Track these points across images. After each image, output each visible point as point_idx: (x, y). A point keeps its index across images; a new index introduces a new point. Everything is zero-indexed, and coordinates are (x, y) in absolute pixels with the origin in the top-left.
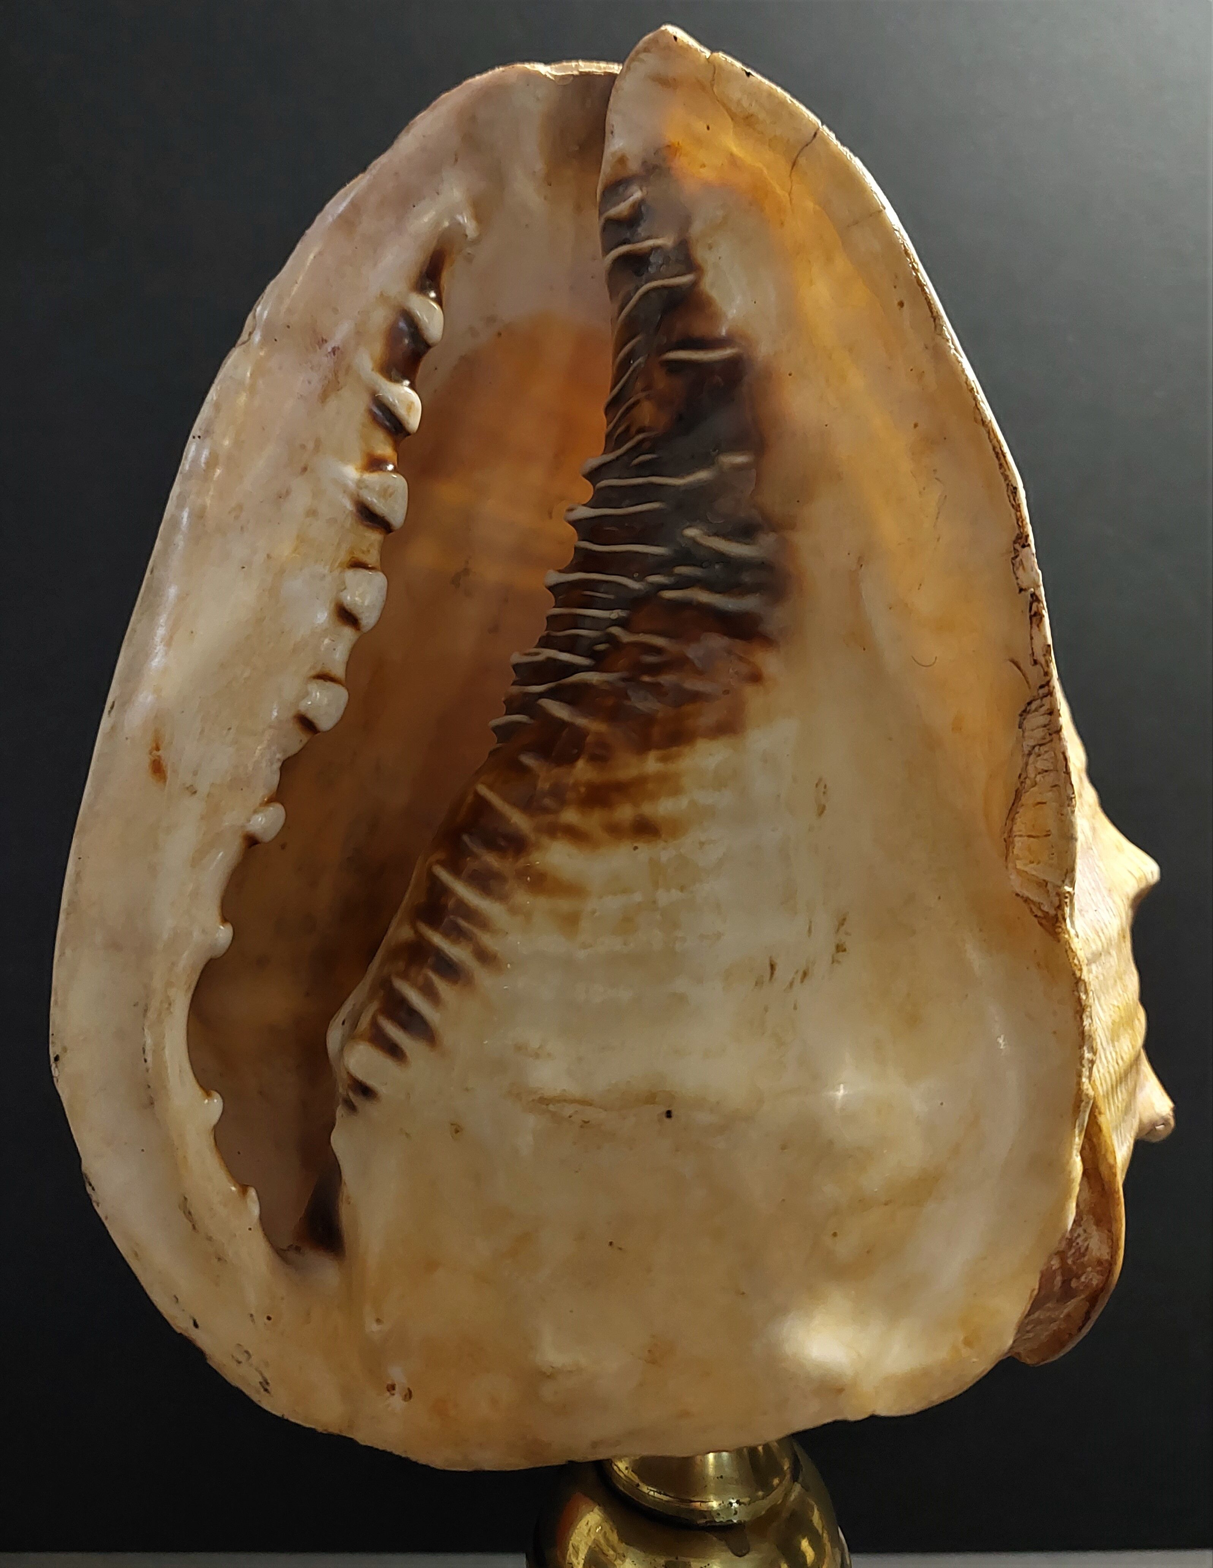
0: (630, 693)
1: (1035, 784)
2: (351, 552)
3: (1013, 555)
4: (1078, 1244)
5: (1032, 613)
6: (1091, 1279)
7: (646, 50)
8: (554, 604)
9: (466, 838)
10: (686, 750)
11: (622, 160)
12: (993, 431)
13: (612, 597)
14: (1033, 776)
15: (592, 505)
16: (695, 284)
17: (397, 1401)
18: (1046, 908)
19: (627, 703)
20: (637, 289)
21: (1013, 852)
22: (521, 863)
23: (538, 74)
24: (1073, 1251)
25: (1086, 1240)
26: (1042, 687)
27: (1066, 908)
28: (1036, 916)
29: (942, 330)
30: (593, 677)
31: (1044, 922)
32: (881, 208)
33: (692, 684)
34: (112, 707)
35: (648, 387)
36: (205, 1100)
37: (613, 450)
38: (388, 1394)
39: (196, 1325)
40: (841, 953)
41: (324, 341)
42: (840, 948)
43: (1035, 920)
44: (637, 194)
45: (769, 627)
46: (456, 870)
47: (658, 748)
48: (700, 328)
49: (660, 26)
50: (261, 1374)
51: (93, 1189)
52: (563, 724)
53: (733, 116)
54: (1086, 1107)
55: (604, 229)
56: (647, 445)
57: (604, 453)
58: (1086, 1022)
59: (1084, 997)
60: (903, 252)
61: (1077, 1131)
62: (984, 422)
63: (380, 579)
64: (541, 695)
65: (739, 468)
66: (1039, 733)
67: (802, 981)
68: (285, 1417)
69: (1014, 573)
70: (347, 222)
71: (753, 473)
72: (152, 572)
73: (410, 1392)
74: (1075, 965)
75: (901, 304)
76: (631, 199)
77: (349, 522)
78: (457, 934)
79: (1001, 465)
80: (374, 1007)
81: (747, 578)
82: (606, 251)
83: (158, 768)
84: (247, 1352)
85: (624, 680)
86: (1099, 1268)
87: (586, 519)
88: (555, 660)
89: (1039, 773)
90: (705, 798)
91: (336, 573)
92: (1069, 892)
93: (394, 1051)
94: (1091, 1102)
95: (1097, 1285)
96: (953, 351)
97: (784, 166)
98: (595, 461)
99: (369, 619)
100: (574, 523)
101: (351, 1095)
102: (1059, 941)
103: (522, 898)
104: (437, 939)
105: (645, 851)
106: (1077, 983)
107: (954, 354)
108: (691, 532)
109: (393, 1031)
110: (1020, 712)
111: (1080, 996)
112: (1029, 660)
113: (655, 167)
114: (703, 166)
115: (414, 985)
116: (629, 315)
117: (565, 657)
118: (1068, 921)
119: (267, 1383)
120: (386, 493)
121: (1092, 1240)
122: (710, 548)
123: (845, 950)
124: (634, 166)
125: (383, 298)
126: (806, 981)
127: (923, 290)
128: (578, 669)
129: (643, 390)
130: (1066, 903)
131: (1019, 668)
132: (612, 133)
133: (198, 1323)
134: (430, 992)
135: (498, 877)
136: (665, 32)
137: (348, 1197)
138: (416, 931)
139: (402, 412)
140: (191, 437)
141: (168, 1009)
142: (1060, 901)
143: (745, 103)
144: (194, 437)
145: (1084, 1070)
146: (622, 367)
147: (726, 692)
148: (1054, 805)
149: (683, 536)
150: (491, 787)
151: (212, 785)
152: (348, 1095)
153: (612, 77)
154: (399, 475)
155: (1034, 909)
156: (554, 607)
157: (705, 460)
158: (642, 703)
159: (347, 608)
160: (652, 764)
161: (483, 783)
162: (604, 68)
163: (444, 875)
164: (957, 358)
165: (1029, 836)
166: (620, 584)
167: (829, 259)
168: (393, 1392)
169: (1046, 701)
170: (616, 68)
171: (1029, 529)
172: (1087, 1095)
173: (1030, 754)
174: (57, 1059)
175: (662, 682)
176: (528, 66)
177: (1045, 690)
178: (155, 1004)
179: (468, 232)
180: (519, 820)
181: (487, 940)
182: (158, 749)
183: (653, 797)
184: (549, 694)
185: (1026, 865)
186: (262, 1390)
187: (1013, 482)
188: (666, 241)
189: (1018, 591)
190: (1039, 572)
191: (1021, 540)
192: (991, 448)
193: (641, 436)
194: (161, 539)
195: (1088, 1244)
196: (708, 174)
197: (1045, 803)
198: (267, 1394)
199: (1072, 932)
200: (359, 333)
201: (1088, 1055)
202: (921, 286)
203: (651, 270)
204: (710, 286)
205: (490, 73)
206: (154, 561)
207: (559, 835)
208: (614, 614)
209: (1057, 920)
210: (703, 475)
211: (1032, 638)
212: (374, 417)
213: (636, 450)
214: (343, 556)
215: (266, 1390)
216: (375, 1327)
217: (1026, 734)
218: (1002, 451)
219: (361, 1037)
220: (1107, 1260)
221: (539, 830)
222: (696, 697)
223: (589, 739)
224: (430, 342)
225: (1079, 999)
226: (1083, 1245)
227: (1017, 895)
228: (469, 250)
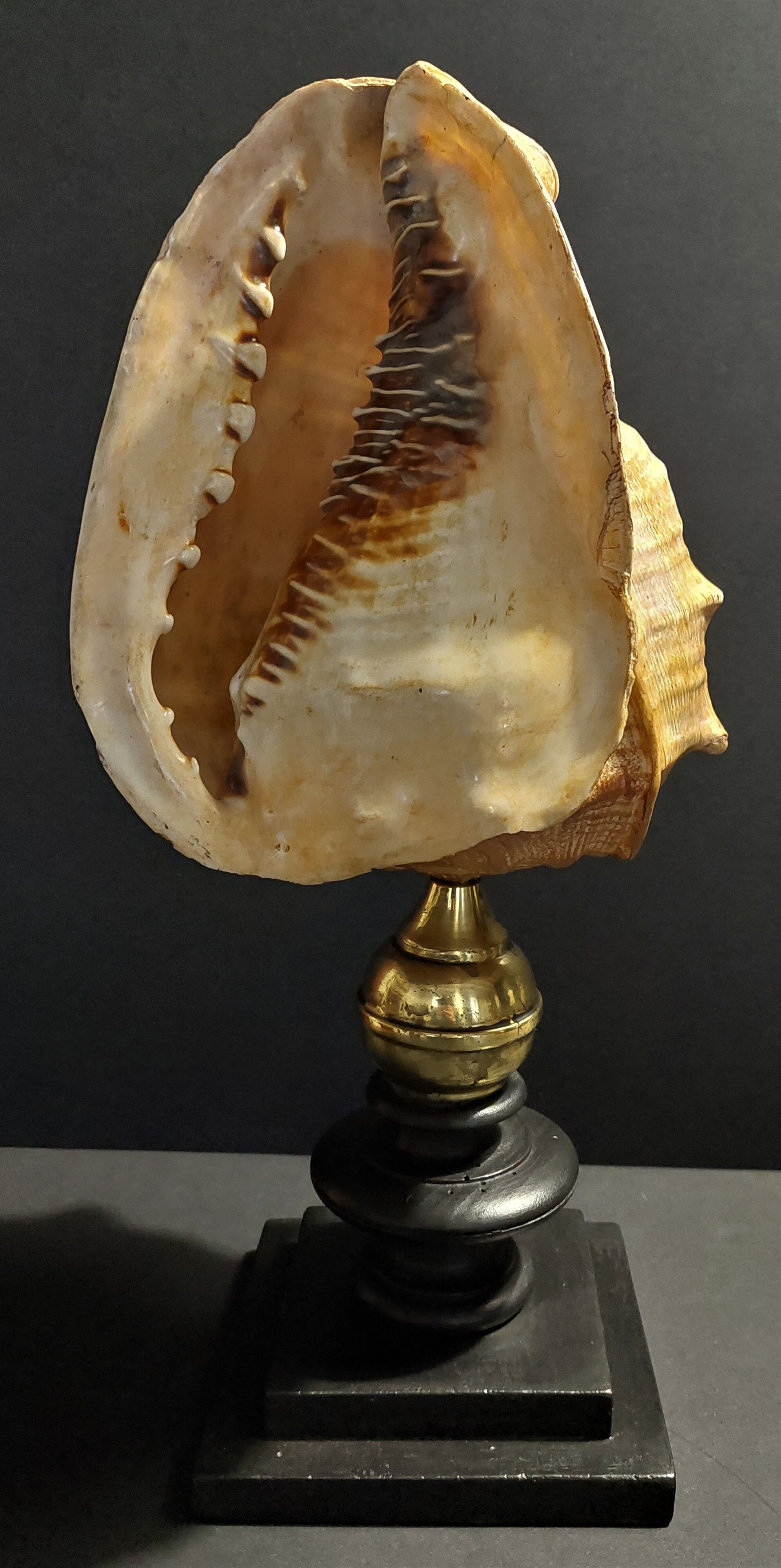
0: (402, 477)
1: (613, 520)
2: (233, 393)
3: (603, 393)
4: (634, 763)
5: (612, 425)
6: (643, 785)
7: (407, 77)
8: (358, 428)
9: (309, 564)
10: (432, 507)
11: (394, 145)
12: (594, 323)
13: (393, 422)
14: (612, 515)
15: (381, 365)
16: (438, 227)
17: (281, 853)
18: (615, 585)
19: (400, 482)
20: (405, 228)
21: (601, 557)
22: (341, 573)
23: (341, 85)
24: (631, 766)
25: (639, 762)
26: (616, 466)
27: (625, 585)
28: (611, 589)
29: (570, 263)
30: (381, 469)
31: (614, 592)
32: (540, 188)
33: (437, 471)
34: (93, 487)
35: (412, 291)
36: (164, 713)
37: (392, 331)
38: (276, 850)
39: (167, 827)
40: (511, 611)
41: (211, 258)
42: (510, 608)
43: (610, 591)
44: (404, 168)
45: (481, 437)
46: (303, 581)
47: (417, 507)
48: (441, 256)
49: (415, 62)
50: (205, 849)
51: (104, 758)
52: (363, 497)
53: (459, 123)
54: (630, 684)
55: (385, 187)
56: (413, 328)
57: (389, 331)
58: (633, 642)
59: (632, 628)
60: (552, 216)
61: (626, 695)
62: (589, 318)
63: (251, 410)
64: (351, 482)
65: (466, 343)
66: (616, 492)
67: (490, 624)
68: (220, 870)
69: (604, 404)
70: (225, 180)
71: (474, 346)
72: (112, 403)
73: (289, 847)
74: (628, 613)
75: (551, 247)
76: (400, 170)
77: (232, 374)
78: (305, 615)
79: (598, 343)
80: (260, 659)
81: (469, 409)
82: (387, 202)
83: (124, 523)
84: (197, 839)
85: (399, 470)
86: (646, 779)
87: (378, 374)
88: (359, 462)
89: (616, 514)
90: (442, 532)
91: (225, 406)
92: (627, 576)
93: (272, 678)
94: (634, 681)
95: (647, 788)
96: (576, 276)
97: (489, 158)
98: (381, 338)
99: (246, 435)
100: (371, 377)
101: (248, 706)
102: (621, 601)
103: (343, 592)
104: (295, 619)
105: (409, 561)
106: (628, 622)
107: (576, 278)
108: (439, 382)
109: (271, 668)
110: (606, 481)
111: (630, 628)
112: (610, 451)
113: (415, 150)
114: (443, 151)
115: (283, 644)
116: (401, 244)
117: (365, 459)
118: (626, 591)
119: (209, 853)
120: (254, 355)
121: (642, 763)
122: (449, 392)
123: (513, 609)
124: (401, 149)
125: (247, 230)
126: (492, 625)
127: (561, 239)
128: (372, 465)
129: (410, 293)
130: (626, 581)
131: (606, 456)
132: (387, 128)
133: (168, 826)
134: (292, 647)
135: (328, 582)
136: (418, 67)
137: (249, 760)
138: (282, 617)
139: (261, 304)
140: (132, 319)
141: (141, 659)
142: (623, 581)
143: (465, 116)
144: (134, 319)
145: (630, 665)
146: (398, 276)
147: (456, 475)
148: (623, 530)
149: (435, 384)
150: (323, 535)
151: (157, 533)
152: (247, 708)
153: (389, 88)
154: (261, 345)
155: (611, 586)
156: (359, 430)
157: (446, 337)
158: (409, 482)
159: (232, 427)
160: (414, 515)
161: (318, 534)
162: (383, 81)
163: (296, 585)
164: (577, 280)
165: (610, 548)
166: (397, 414)
167: (514, 216)
168: (279, 848)
169: (619, 473)
170: (391, 82)
171: (612, 379)
172: (631, 677)
173: (611, 503)
174: (77, 687)
175: (420, 470)
176: (336, 81)
177: (617, 468)
178: (134, 655)
179: (300, 187)
180: (338, 550)
181: (324, 616)
182: (123, 512)
183: (415, 534)
184: (356, 481)
185: (607, 564)
186: (206, 857)
187: (603, 352)
188: (422, 197)
189: (605, 413)
190: (616, 403)
191: (607, 384)
192: (593, 332)
193: (409, 322)
194: (117, 383)
195: (640, 766)
196: (446, 156)
197: (618, 530)
198: (209, 859)
199: (628, 597)
200: (233, 253)
201: (633, 658)
202: (560, 236)
203: (414, 215)
204: (448, 229)
205: (311, 85)
206: (114, 397)
207: (362, 556)
208: (394, 433)
209: (621, 591)
210: (445, 347)
211: (612, 439)
212: (243, 306)
213: (406, 331)
214: (229, 396)
215: (209, 857)
216: (269, 815)
217: (610, 492)
218: (598, 335)
219: (254, 675)
220: (650, 774)
221: (351, 554)
222: (439, 478)
223: (379, 504)
224: (278, 259)
225: (629, 630)
226: (637, 765)
227: (602, 579)
228: (301, 199)
